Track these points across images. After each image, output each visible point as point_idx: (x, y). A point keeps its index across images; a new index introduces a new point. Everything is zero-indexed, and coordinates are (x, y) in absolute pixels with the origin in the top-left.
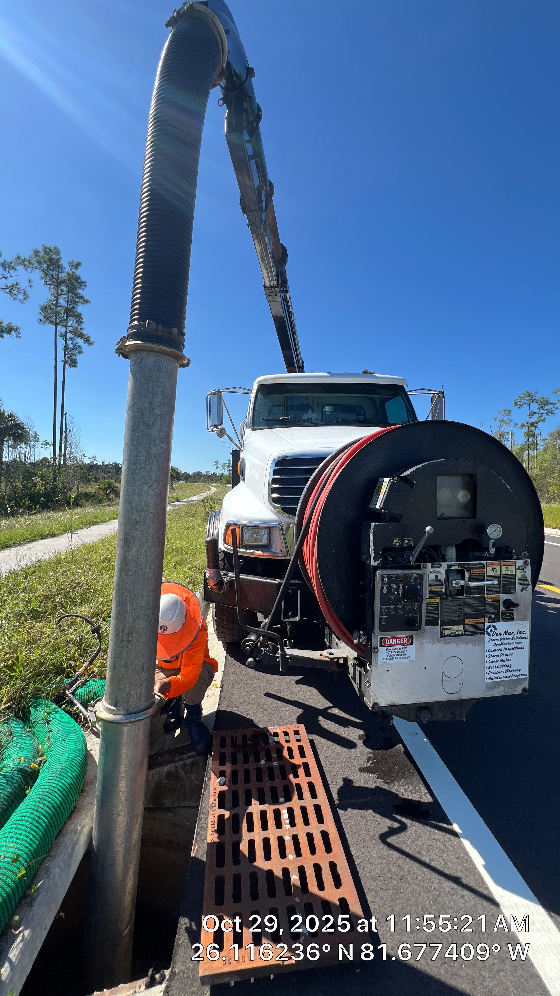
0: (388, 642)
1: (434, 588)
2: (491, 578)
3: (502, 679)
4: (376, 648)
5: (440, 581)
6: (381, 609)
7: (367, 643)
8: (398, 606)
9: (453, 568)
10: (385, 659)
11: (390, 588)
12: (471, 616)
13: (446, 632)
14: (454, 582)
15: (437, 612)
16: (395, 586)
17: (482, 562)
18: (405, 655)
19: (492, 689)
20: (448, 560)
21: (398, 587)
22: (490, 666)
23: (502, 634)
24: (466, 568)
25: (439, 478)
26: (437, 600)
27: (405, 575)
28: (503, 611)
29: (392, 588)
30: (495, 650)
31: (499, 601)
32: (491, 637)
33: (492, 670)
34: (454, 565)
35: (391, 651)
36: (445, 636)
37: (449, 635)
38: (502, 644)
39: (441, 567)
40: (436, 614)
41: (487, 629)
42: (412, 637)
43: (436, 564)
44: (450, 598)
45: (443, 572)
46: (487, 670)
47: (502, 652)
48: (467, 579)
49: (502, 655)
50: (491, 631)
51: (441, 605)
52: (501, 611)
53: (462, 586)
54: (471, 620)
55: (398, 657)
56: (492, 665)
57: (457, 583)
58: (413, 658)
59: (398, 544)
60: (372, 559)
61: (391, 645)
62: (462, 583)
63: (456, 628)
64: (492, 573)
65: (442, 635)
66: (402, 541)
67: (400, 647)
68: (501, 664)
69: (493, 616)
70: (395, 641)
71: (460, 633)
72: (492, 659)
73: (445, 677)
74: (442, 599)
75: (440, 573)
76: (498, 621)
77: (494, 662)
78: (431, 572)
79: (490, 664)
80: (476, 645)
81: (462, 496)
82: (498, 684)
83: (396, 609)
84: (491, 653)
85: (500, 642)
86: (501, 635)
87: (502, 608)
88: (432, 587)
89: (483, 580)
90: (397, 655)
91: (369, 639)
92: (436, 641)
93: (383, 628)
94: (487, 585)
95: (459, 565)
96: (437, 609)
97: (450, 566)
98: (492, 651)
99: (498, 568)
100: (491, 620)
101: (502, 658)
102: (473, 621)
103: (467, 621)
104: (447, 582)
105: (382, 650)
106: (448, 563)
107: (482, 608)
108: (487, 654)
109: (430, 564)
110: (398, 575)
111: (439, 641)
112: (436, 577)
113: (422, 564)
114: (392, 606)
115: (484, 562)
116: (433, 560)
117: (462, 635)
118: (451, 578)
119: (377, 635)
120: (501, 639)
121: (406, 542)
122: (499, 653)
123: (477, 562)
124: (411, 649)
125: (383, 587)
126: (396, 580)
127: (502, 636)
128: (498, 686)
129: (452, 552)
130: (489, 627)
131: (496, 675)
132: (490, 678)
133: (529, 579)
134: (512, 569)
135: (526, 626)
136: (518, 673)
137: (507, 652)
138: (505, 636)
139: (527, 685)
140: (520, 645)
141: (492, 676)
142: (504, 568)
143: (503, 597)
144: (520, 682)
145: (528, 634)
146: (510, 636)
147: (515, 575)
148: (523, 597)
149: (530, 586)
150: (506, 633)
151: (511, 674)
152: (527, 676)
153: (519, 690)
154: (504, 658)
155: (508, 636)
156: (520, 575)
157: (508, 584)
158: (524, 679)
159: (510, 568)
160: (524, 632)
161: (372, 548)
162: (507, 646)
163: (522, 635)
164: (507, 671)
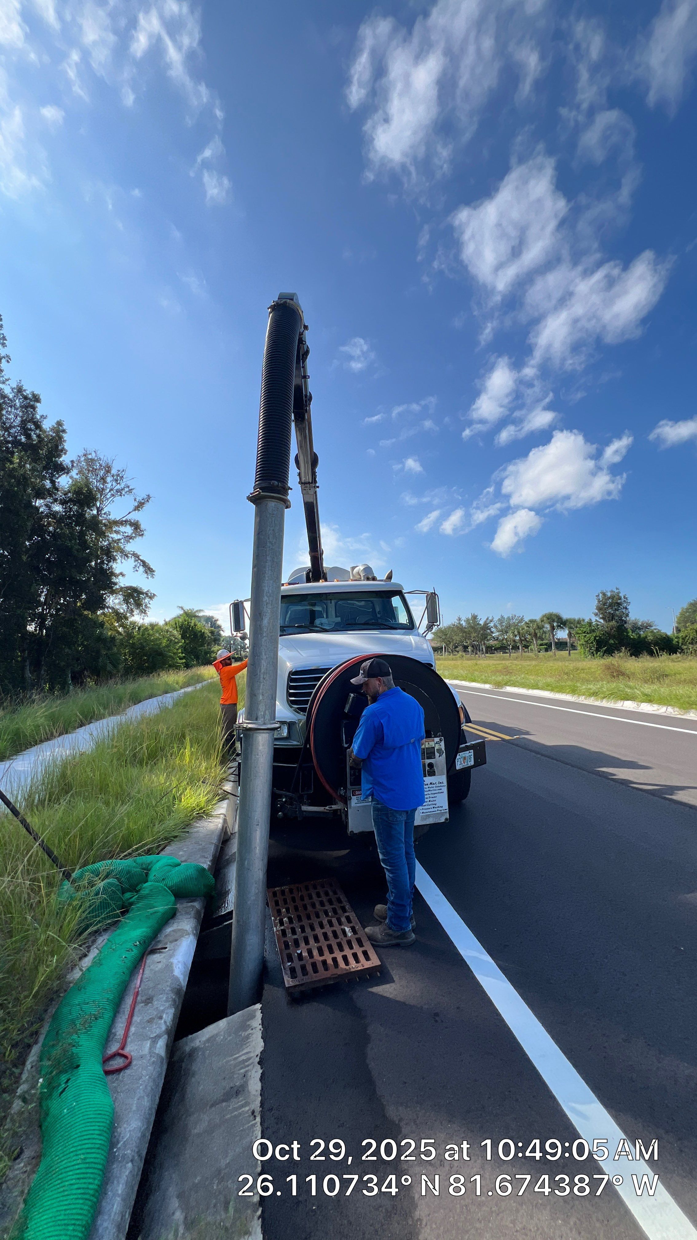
0: (357, 793)
3: (433, 813)
4: (350, 797)
6: (351, 772)
7: (345, 794)
10: (355, 804)
19: (425, 819)
49: (429, 797)
60: (345, 743)
61: (359, 795)
82: (428, 816)
87: (427, 768)
91: (346, 792)
93: (352, 784)
105: (354, 798)
119: (350, 789)
127: (429, 786)
128: (431, 818)
131: (427, 811)
133: (443, 749)
134: (432, 744)
135: (444, 779)
136: (440, 809)
137: (433, 796)
138: (431, 786)
139: (448, 817)
140: (440, 791)
141: (424, 811)
142: (427, 743)
143: (428, 761)
144: (442, 814)
145: (445, 783)
146: (434, 786)
147: (434, 748)
148: (440, 760)
149: (444, 754)
150: (431, 784)
151: (436, 809)
152: (448, 810)
153: (442, 820)
154: (431, 799)
155: (433, 786)
156: (437, 747)
157: (430, 753)
158: (446, 812)
159: (431, 743)
160: (442, 783)
161: (344, 736)
162: (433, 792)
163: (442, 785)
164: (433, 808)
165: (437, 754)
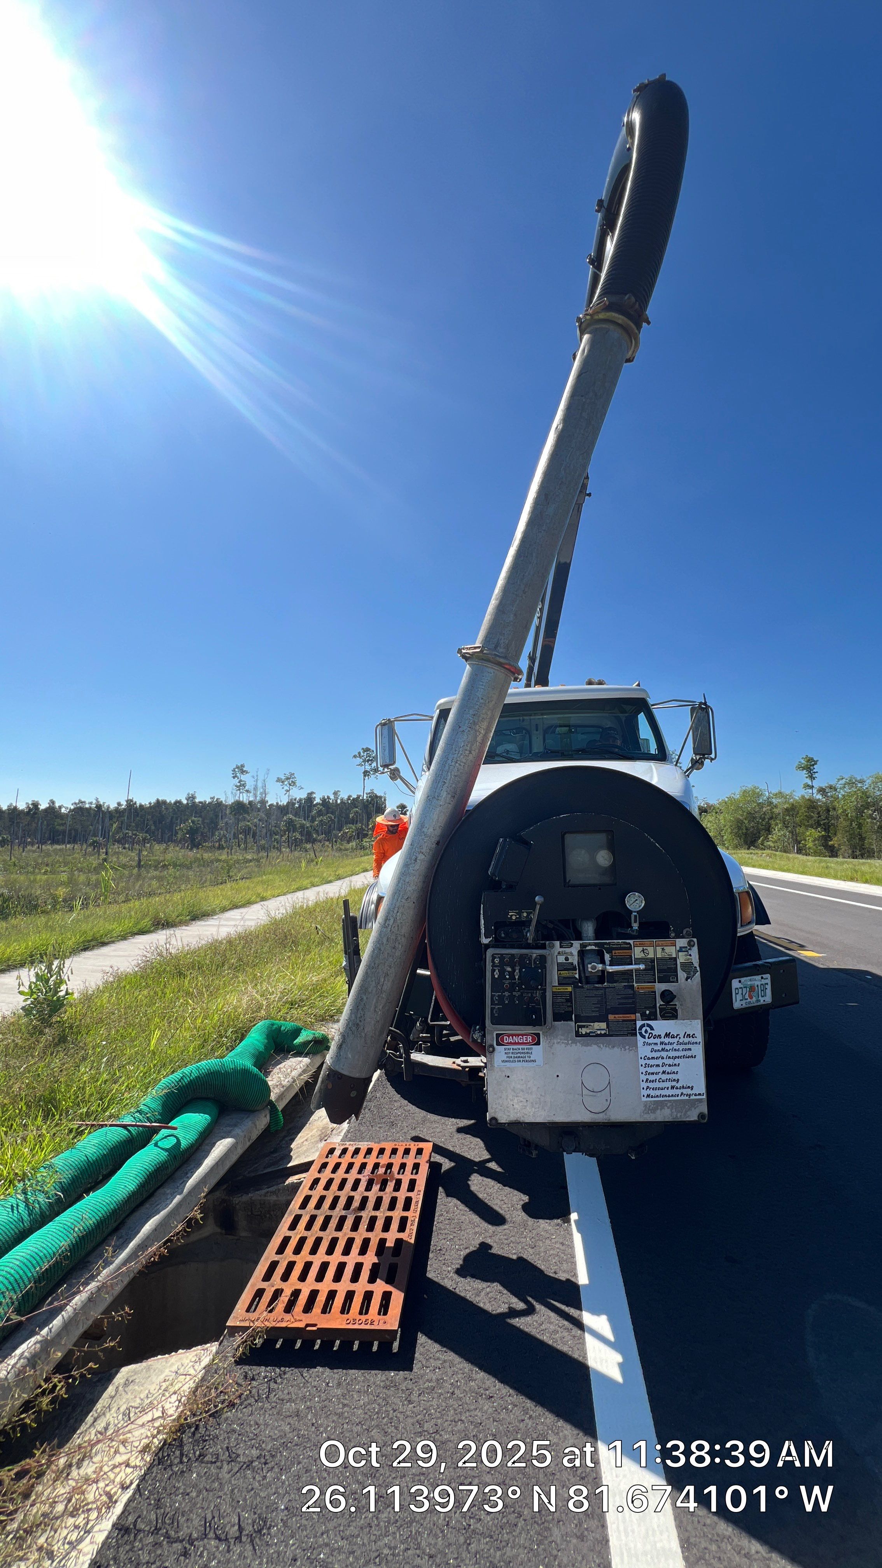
0: (506, 1040)
1: (565, 973)
2: (638, 961)
3: (667, 1098)
4: (492, 1046)
5: (572, 964)
6: (492, 996)
7: (482, 1040)
8: (514, 993)
9: (589, 948)
10: (503, 1061)
11: (502, 972)
12: (615, 1011)
13: (583, 1031)
14: (589, 966)
15: (569, 1004)
16: (509, 969)
17: (628, 941)
18: (530, 1057)
19: (654, 1111)
20: (584, 938)
21: (514, 971)
22: (647, 1080)
23: (663, 1036)
24: (606, 949)
26: (570, 989)
27: (521, 955)
28: (661, 1005)
29: (505, 970)
30: (653, 1058)
31: (655, 992)
32: (647, 1040)
33: (651, 1085)
34: (590, 944)
35: (511, 1051)
36: (582, 1036)
37: (587, 1035)
38: (663, 1050)
39: (572, 946)
40: (568, 1006)
41: (641, 1028)
42: (538, 1035)
43: (565, 943)
44: (586, 986)
45: (575, 953)
46: (644, 1085)
47: (665, 1061)
48: (607, 962)
49: (664, 1065)
50: (646, 1031)
51: (575, 995)
52: (658, 1005)
53: (603, 971)
54: (617, 1016)
55: (521, 1059)
56: (651, 1078)
57: (594, 968)
58: (540, 1061)
59: (514, 918)
60: (483, 936)
61: (511, 1043)
62: (600, 967)
63: (597, 1025)
64: (642, 955)
65: (578, 1034)
66: (520, 914)
67: (523, 1047)
68: (664, 1077)
69: (648, 1012)
70: (516, 1039)
71: (603, 1032)
72: (650, 1070)
73: (584, 1090)
74: (576, 987)
75: (571, 954)
76: (656, 1019)
77: (653, 1074)
78: (559, 953)
79: (648, 1077)
80: (625, 1050)
81: (604, 858)
82: (660, 1105)
83: (511, 997)
84: (648, 1062)
85: (660, 1047)
86: (660, 1036)
87: (659, 1002)
88: (562, 972)
89: (631, 964)
90: (519, 1057)
91: (484, 1036)
92: (570, 1042)
93: (496, 1021)
94: (637, 970)
95: (595, 945)
96: (569, 1000)
97: (583, 946)
98: (649, 1059)
99: (651, 950)
100: (644, 1017)
101: (664, 1069)
102: (620, 1017)
103: (611, 1017)
104: (581, 966)
105: (499, 1049)
106: (581, 942)
107: (630, 1001)
108: (643, 1062)
109: (557, 943)
110: (513, 955)
111: (574, 1042)
112: (567, 959)
113: (547, 942)
114: (507, 994)
115: (631, 942)
116: (562, 938)
117: (605, 1035)
118: (586, 961)
119: (492, 1031)
120: (662, 1043)
121: (525, 914)
122: (660, 1062)
123: (620, 941)
124: (537, 1051)
125: (495, 970)
126: (511, 961)
128: (662, 1108)
129: (589, 928)
130: (643, 1026)
131: (658, 1093)
132: (648, 1096)
133: (696, 963)
134: (671, 951)
135: (696, 1027)
136: (689, 1091)
137: (671, 1061)
138: (667, 1040)
139: (704, 1109)
140: (689, 1053)
141: (652, 1093)
142: (659, 949)
143: (660, 987)
144: (693, 1104)
145: (700, 1038)
146: (675, 1040)
147: (675, 959)
148: (689, 987)
149: (698, 973)
150: (667, 1035)
151: (679, 1092)
152: (704, 1097)
153: (693, 1116)
154: (668, 1069)
155: (671, 1040)
156: (682, 958)
157: (666, 970)
158: (700, 1101)
159: (667, 949)
160: (693, 1036)
161: (482, 922)
162: (671, 1054)
163: (691, 1040)
164: (673, 1087)
165: (682, 975)
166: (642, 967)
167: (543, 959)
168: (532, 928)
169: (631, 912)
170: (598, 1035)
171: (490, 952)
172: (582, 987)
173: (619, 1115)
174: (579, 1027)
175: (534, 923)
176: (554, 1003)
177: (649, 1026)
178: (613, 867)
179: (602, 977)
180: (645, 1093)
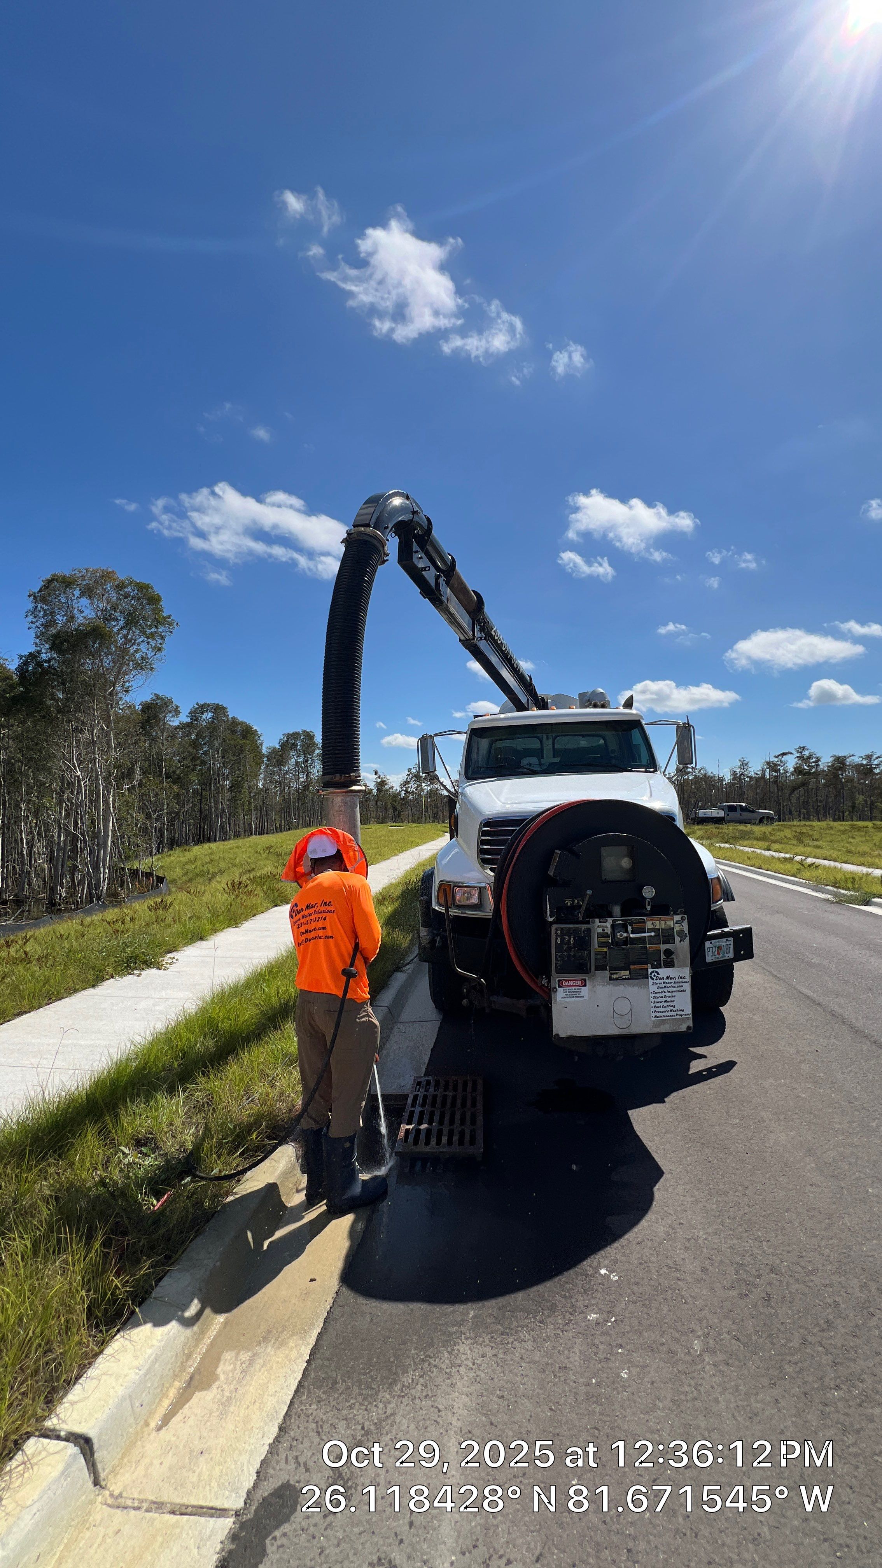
0: (565, 983)
1: (602, 940)
3: (667, 1018)
4: (555, 988)
5: (607, 933)
6: (556, 955)
7: (548, 984)
8: (571, 953)
9: (618, 922)
10: (563, 998)
11: (562, 939)
12: (635, 963)
13: (615, 976)
14: (618, 934)
15: (605, 959)
16: (567, 937)
17: (643, 917)
18: (580, 994)
19: (659, 1026)
20: (614, 916)
21: (570, 939)
22: (655, 1006)
23: (665, 978)
24: (628, 923)
25: (602, 848)
26: (605, 950)
27: (575, 928)
28: (664, 959)
29: (564, 939)
30: (659, 992)
31: (660, 950)
32: (655, 981)
33: (657, 1010)
35: (568, 990)
36: (614, 979)
37: (617, 979)
38: (665, 987)
39: (606, 922)
40: (605, 961)
41: (651, 974)
42: (585, 980)
43: (602, 920)
44: (616, 948)
45: (609, 926)
46: (653, 1010)
47: (665, 994)
48: (630, 932)
49: (665, 996)
50: (654, 976)
51: (609, 953)
52: (662, 959)
53: (627, 937)
54: (636, 966)
56: (658, 1005)
57: (621, 935)
58: (586, 997)
59: (568, 904)
60: (549, 916)
61: (568, 986)
62: (625, 935)
63: (623, 972)
64: (652, 927)
65: (611, 979)
66: (572, 901)
67: (575, 988)
68: (666, 1004)
69: (655, 963)
70: (571, 983)
71: (627, 977)
72: (657, 1000)
73: (615, 1014)
74: (609, 948)
75: (606, 927)
76: (660, 967)
77: (658, 1002)
78: (598, 926)
79: (655, 1004)
80: (641, 987)
81: (626, 863)
82: (663, 1022)
83: (569, 956)
84: (655, 995)
85: (663, 985)
86: (663, 978)
87: (663, 957)
88: (600, 939)
89: (645, 933)
90: (573, 995)
91: (549, 982)
92: (605, 984)
93: (560, 972)
94: (649, 936)
95: (622, 920)
96: (605, 957)
97: (614, 921)
98: (656, 993)
99: (657, 923)
100: (653, 966)
101: (666, 999)
103: (632, 967)
104: (613, 934)
105: (560, 990)
106: (613, 919)
107: (644, 956)
108: (652, 995)
109: (597, 920)
110: (569, 928)
111: (608, 984)
112: (603, 930)
113: (591, 920)
114: (566, 954)
115: (645, 918)
116: (600, 917)
117: (628, 979)
118: (616, 931)
119: (556, 978)
120: (664, 983)
121: (576, 902)
122: (663, 995)
123: (638, 918)
124: (584, 991)
125: (557, 939)
126: (568, 932)
128: (665, 1024)
129: (617, 910)
130: (653, 972)
131: (661, 1014)
132: (656, 1017)
133: (686, 931)
134: (671, 923)
135: (686, 972)
136: (681, 1013)
137: (670, 994)
138: (667, 981)
139: (692, 1025)
140: (681, 989)
141: (658, 1014)
142: (663, 922)
143: (663, 947)
144: (683, 1020)
145: (688, 979)
146: (672, 981)
147: (673, 929)
148: (682, 947)
149: (688, 938)
150: (668, 978)
151: (675, 1013)
152: (691, 1016)
153: (683, 1028)
154: (668, 999)
155: (670, 981)
156: (677, 928)
157: (667, 936)
158: (688, 1019)
159: (668, 922)
160: (684, 978)
161: (548, 906)
162: (670, 989)
163: (684, 980)
164: (671, 1011)
165: (677, 939)
166: (653, 934)
167: (589, 930)
168: (582, 910)
169: (646, 899)
170: (624, 979)
171: (554, 927)
172: (613, 948)
173: (636, 1029)
174: (612, 974)
175: (584, 907)
176: (596, 960)
177: (656, 972)
178: (633, 870)
179: (627, 941)
180: (654, 1014)
